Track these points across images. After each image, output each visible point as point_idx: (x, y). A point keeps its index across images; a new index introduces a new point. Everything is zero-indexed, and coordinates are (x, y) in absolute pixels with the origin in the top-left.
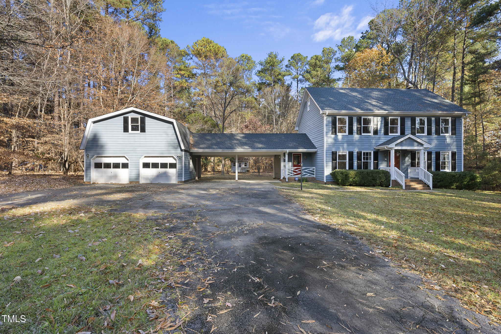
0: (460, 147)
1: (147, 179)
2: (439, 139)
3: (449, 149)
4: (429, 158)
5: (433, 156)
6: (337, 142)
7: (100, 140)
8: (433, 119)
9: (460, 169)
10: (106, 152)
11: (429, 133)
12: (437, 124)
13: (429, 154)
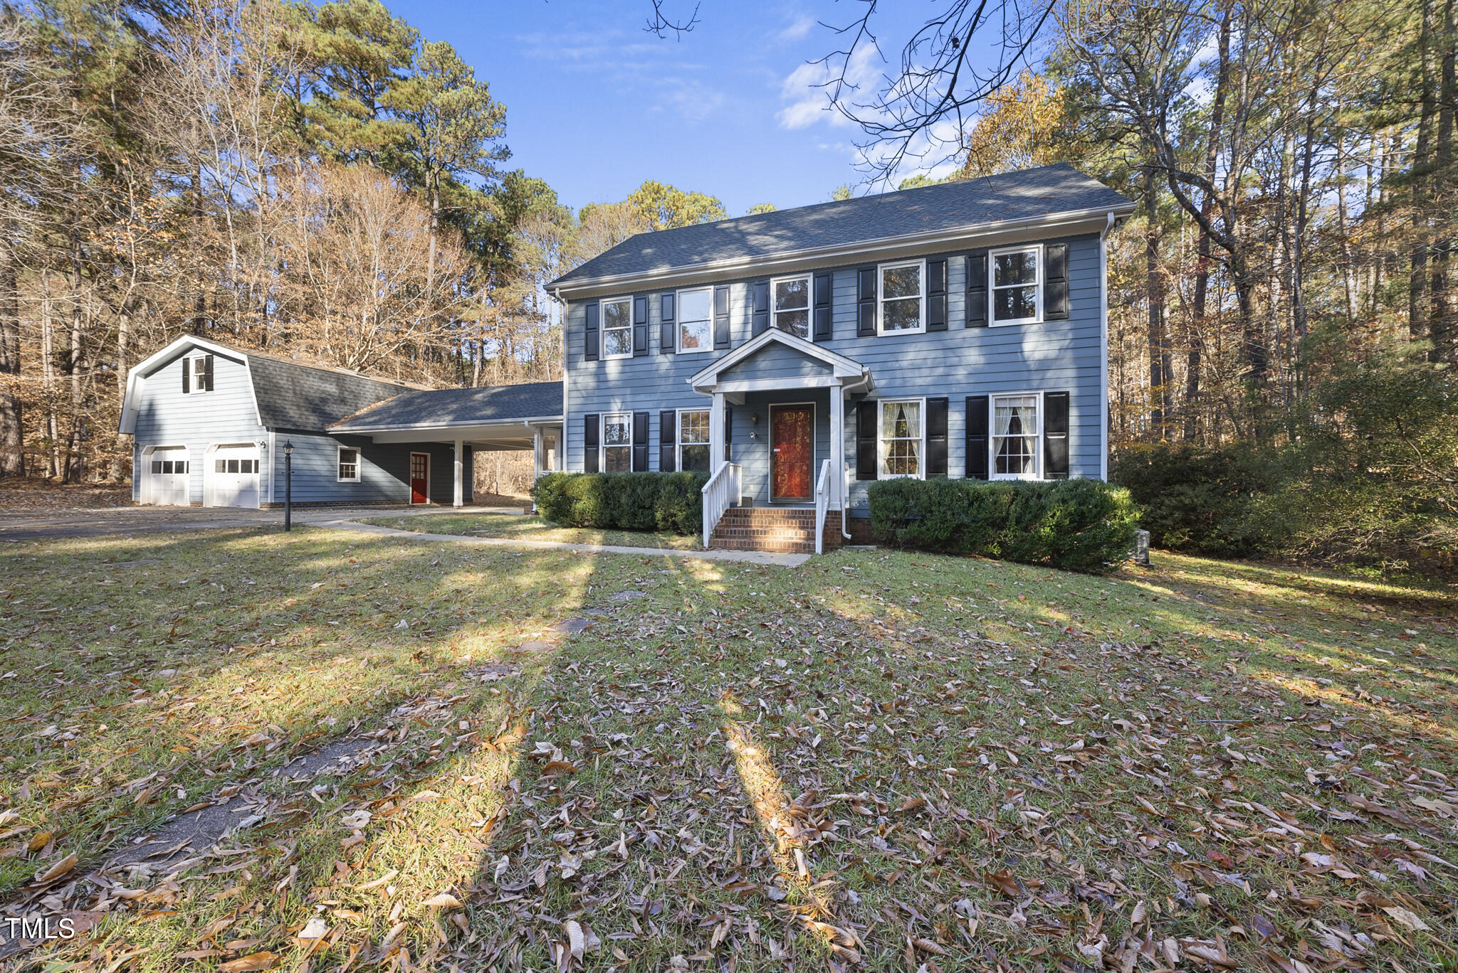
0: (1092, 372)
1: (223, 497)
2: (988, 341)
3: (1035, 384)
4: (936, 427)
5: (956, 420)
6: (602, 385)
7: (158, 412)
8: (959, 262)
9: (1091, 470)
10: (165, 437)
11: (938, 323)
12: (976, 281)
13: (938, 409)
